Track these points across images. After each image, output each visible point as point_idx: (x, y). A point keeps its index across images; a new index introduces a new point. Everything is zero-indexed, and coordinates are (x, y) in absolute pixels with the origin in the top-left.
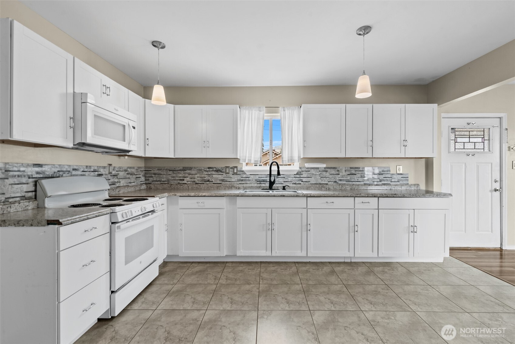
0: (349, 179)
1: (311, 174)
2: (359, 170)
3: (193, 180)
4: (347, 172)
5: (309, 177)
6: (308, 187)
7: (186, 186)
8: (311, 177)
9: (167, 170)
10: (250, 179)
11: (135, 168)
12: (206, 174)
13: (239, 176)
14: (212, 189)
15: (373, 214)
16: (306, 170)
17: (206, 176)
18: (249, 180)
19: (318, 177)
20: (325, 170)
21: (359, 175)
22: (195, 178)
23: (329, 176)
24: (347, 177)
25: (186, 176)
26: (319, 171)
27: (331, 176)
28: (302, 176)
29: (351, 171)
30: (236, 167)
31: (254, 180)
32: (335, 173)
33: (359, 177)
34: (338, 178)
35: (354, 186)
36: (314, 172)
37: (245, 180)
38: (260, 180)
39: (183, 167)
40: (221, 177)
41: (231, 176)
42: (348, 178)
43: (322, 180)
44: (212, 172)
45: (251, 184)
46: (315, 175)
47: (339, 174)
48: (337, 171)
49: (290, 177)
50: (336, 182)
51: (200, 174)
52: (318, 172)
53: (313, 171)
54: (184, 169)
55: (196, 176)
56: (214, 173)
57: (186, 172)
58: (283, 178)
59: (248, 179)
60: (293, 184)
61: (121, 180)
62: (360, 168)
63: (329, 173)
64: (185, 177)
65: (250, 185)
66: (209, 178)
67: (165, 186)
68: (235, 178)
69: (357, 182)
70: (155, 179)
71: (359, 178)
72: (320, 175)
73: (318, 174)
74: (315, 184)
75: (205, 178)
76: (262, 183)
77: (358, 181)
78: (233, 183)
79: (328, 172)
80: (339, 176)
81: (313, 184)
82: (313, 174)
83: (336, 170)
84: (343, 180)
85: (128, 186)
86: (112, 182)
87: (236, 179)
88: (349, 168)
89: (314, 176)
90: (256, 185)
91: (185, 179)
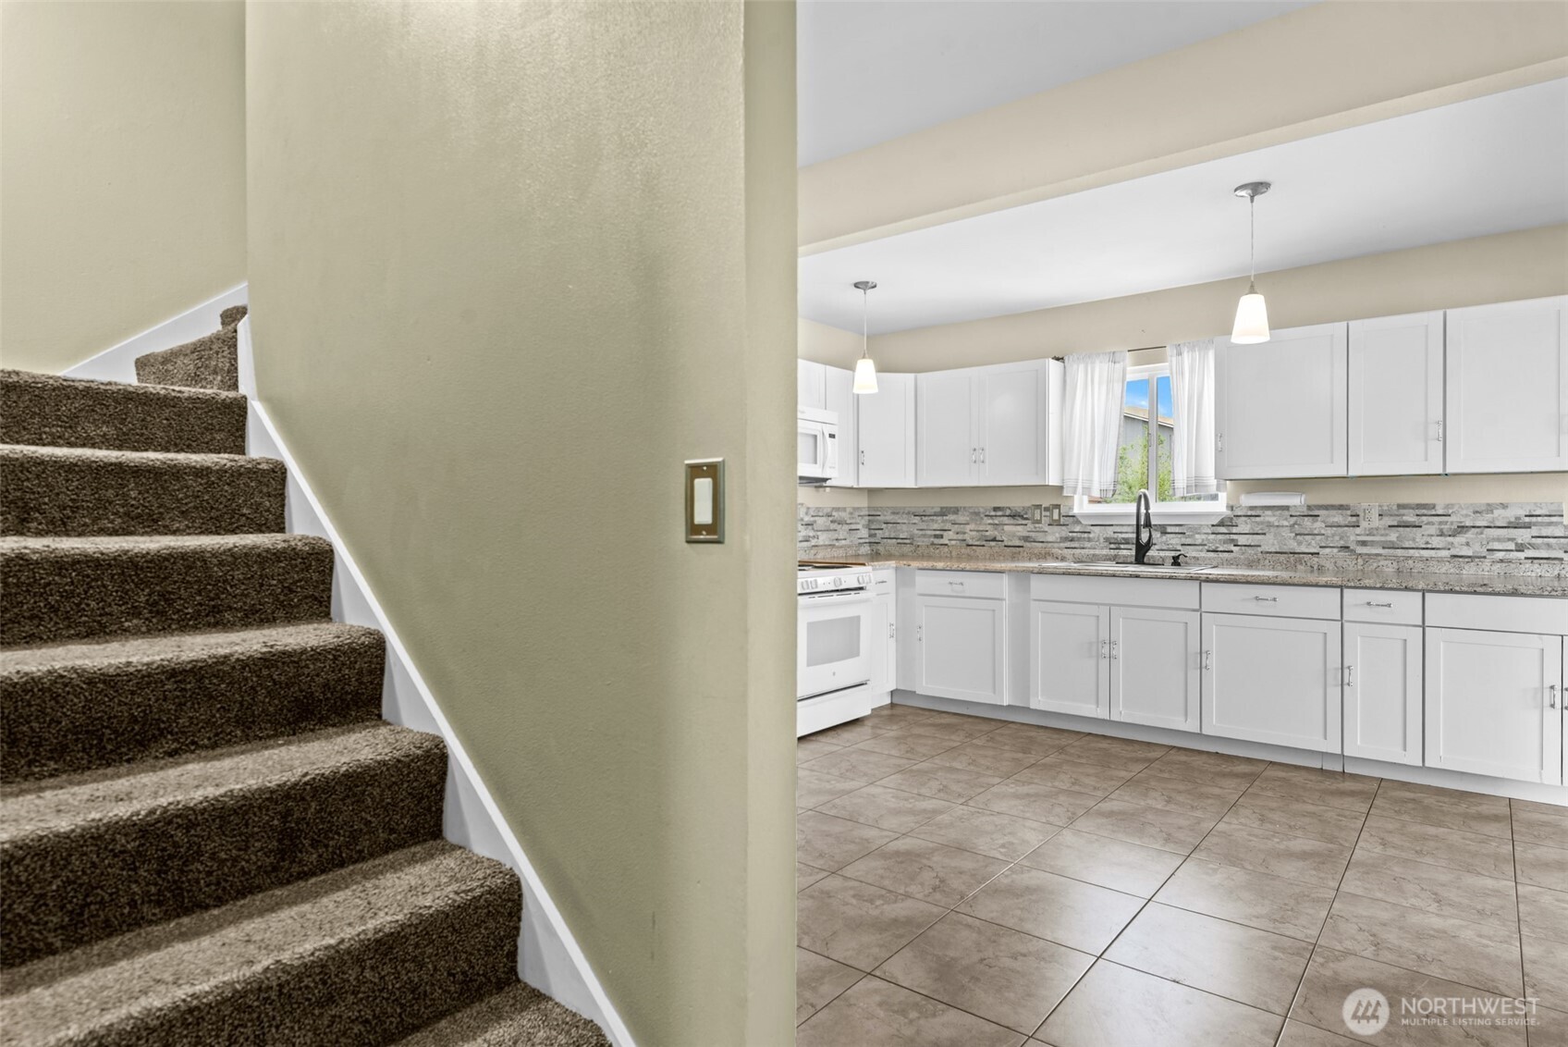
0: (1395, 539)
1: (1262, 523)
2: (1434, 513)
3: (960, 537)
4: (1385, 518)
5: (1257, 534)
6: (1253, 561)
7: (946, 549)
8: (1265, 534)
9: (909, 513)
10: (1091, 536)
11: (848, 510)
12: (990, 524)
13: (1064, 528)
14: (1002, 558)
15: (1405, 640)
16: (1249, 513)
17: (988, 528)
18: (1089, 540)
19: (1287, 533)
20: (1311, 513)
21: (1433, 530)
22: (965, 533)
23: (1323, 532)
24: (1387, 535)
25: (946, 528)
26: (1291, 516)
27: (1329, 531)
28: (1234, 530)
29: (1404, 515)
30: (1058, 506)
31: (1102, 540)
32: (1343, 523)
33: (1432, 536)
34: (1352, 536)
35: (1410, 562)
36: (1272, 519)
37: (1079, 539)
38: (1116, 539)
39: (942, 508)
40: (1021, 531)
41: (1047, 528)
42: (1388, 538)
43: (1300, 543)
44: (1002, 518)
45: (1095, 548)
46: (1277, 526)
47: (1358, 526)
48: (1352, 516)
49: (1199, 533)
50: (1348, 547)
51: (976, 524)
52: (1286, 519)
53: (1269, 517)
54: (943, 512)
55: (968, 527)
56: (1006, 520)
57: (947, 518)
58: (1180, 536)
59: (1086, 535)
60: (1208, 551)
61: (819, 533)
62: (1437, 508)
63: (1323, 522)
64: (945, 530)
65: (1092, 552)
66: (996, 533)
67: (906, 549)
68: (1054, 534)
69: (1424, 549)
70: (887, 535)
71: (1433, 538)
72: (1292, 526)
73: (1286, 523)
74: (1276, 553)
75: (987, 534)
76: (1122, 546)
77: (1429, 546)
78: (1050, 545)
79: (1319, 518)
80: (1358, 530)
81: (1271, 553)
82: (1270, 525)
83: (1349, 513)
84: (1373, 543)
85: (832, 546)
86: (804, 536)
87: (1057, 535)
88: (1395, 507)
89: (1272, 529)
90: (1105, 552)
91: (945, 534)
